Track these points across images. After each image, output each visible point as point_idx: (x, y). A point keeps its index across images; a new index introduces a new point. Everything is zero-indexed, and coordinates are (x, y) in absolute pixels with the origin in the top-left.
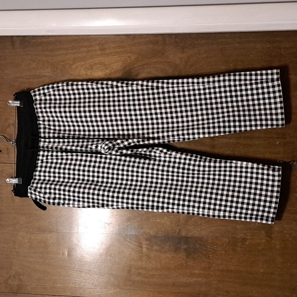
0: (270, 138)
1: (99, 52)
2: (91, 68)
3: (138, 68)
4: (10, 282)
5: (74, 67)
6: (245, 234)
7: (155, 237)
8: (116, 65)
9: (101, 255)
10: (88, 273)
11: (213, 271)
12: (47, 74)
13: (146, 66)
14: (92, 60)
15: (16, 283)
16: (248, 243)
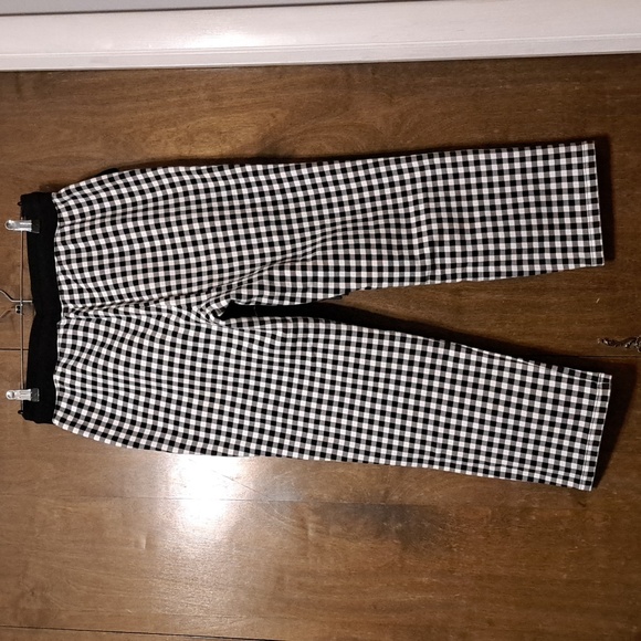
0: (581, 290)
1: (207, 105)
2: (191, 139)
3: (292, 139)
4: (23, 604)
5: (152, 138)
6: (528, 497)
7: (334, 506)
8: (243, 133)
9: (218, 546)
10: (191, 585)
11: (459, 578)
12: (95, 155)
13: (310, 135)
14: (191, 123)
15: (36, 606)
16: (534, 518)
